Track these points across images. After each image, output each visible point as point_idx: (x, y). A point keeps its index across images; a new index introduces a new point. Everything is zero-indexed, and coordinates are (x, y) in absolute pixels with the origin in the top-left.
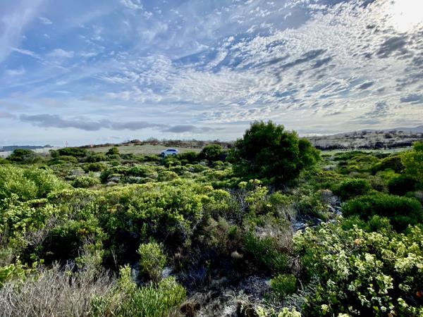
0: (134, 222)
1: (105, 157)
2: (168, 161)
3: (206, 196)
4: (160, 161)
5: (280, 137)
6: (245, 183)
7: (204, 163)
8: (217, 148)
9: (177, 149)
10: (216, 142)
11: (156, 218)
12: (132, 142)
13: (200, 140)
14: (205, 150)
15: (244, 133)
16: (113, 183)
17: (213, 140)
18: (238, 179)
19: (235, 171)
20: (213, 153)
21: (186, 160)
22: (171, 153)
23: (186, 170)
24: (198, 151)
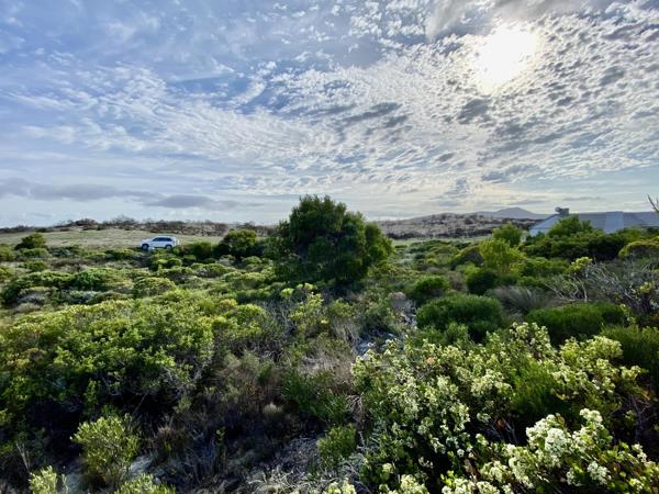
0: (68, 382)
1: (13, 254)
2: (155, 259)
3: (221, 319)
4: (140, 259)
5: (341, 221)
6: (290, 290)
7: (226, 260)
8: (250, 236)
9: (174, 238)
10: (247, 226)
11: (118, 368)
12: (78, 224)
13: (220, 222)
14: (227, 239)
15: (291, 213)
16: (32, 306)
17: (242, 222)
18: (281, 284)
19: (278, 271)
20: (242, 244)
21: (192, 257)
22: (163, 244)
23: (191, 274)
24: (215, 241)
